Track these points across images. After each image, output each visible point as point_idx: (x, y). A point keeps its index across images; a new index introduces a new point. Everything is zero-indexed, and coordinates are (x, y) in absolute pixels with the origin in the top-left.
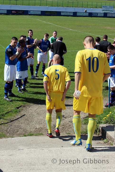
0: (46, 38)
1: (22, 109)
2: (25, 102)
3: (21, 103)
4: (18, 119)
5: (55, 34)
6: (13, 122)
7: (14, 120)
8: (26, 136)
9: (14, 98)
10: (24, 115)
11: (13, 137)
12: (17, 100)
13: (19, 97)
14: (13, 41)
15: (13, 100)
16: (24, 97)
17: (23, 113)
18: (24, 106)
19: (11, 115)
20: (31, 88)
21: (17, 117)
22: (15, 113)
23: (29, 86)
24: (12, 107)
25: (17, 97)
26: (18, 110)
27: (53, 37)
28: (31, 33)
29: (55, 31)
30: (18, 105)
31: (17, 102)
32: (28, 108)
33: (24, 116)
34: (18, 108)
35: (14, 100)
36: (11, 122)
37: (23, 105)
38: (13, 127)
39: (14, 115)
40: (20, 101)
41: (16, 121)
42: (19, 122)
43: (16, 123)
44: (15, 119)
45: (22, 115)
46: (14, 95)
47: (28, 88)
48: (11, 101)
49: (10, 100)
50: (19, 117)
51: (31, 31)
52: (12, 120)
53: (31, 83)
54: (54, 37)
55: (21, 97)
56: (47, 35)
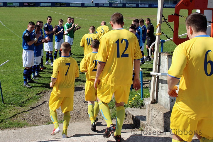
0: (61, 24)
1: (43, 96)
2: (45, 88)
3: (41, 89)
4: (39, 105)
5: (70, 20)
6: (34, 109)
7: (35, 108)
8: (50, 124)
9: (33, 84)
10: (45, 101)
11: (36, 126)
12: (37, 87)
13: (39, 83)
14: (30, 26)
15: (32, 86)
16: (44, 82)
17: (44, 99)
18: (45, 92)
19: (32, 102)
20: (49, 74)
21: (38, 104)
22: (36, 100)
23: (48, 72)
24: (32, 93)
25: (37, 83)
26: (39, 96)
27: (67, 23)
28: (49, 20)
29: (70, 17)
30: (39, 92)
31: (37, 88)
32: (49, 94)
33: (46, 103)
34: (38, 94)
35: (34, 87)
36: (32, 109)
37: (43, 91)
38: (35, 115)
39: (35, 101)
40: (40, 87)
41: (38, 109)
42: (41, 109)
43: (38, 110)
44: (36, 106)
45: (43, 102)
46: (33, 81)
47: (47, 74)
48: (30, 88)
49: (30, 86)
50: (41, 103)
51: (50, 17)
52: (33, 107)
53: (49, 69)
54: (69, 23)
55: (41, 84)
56: (62, 21)
